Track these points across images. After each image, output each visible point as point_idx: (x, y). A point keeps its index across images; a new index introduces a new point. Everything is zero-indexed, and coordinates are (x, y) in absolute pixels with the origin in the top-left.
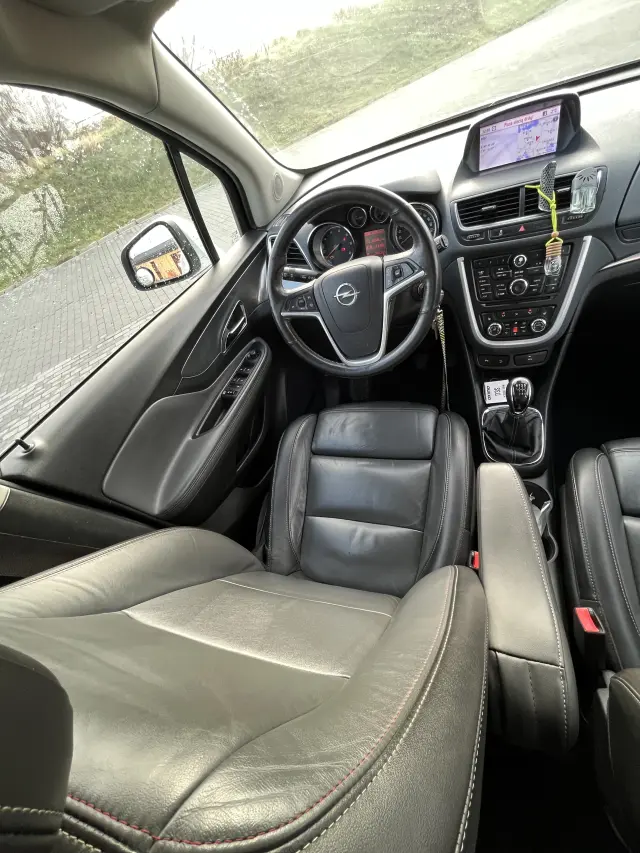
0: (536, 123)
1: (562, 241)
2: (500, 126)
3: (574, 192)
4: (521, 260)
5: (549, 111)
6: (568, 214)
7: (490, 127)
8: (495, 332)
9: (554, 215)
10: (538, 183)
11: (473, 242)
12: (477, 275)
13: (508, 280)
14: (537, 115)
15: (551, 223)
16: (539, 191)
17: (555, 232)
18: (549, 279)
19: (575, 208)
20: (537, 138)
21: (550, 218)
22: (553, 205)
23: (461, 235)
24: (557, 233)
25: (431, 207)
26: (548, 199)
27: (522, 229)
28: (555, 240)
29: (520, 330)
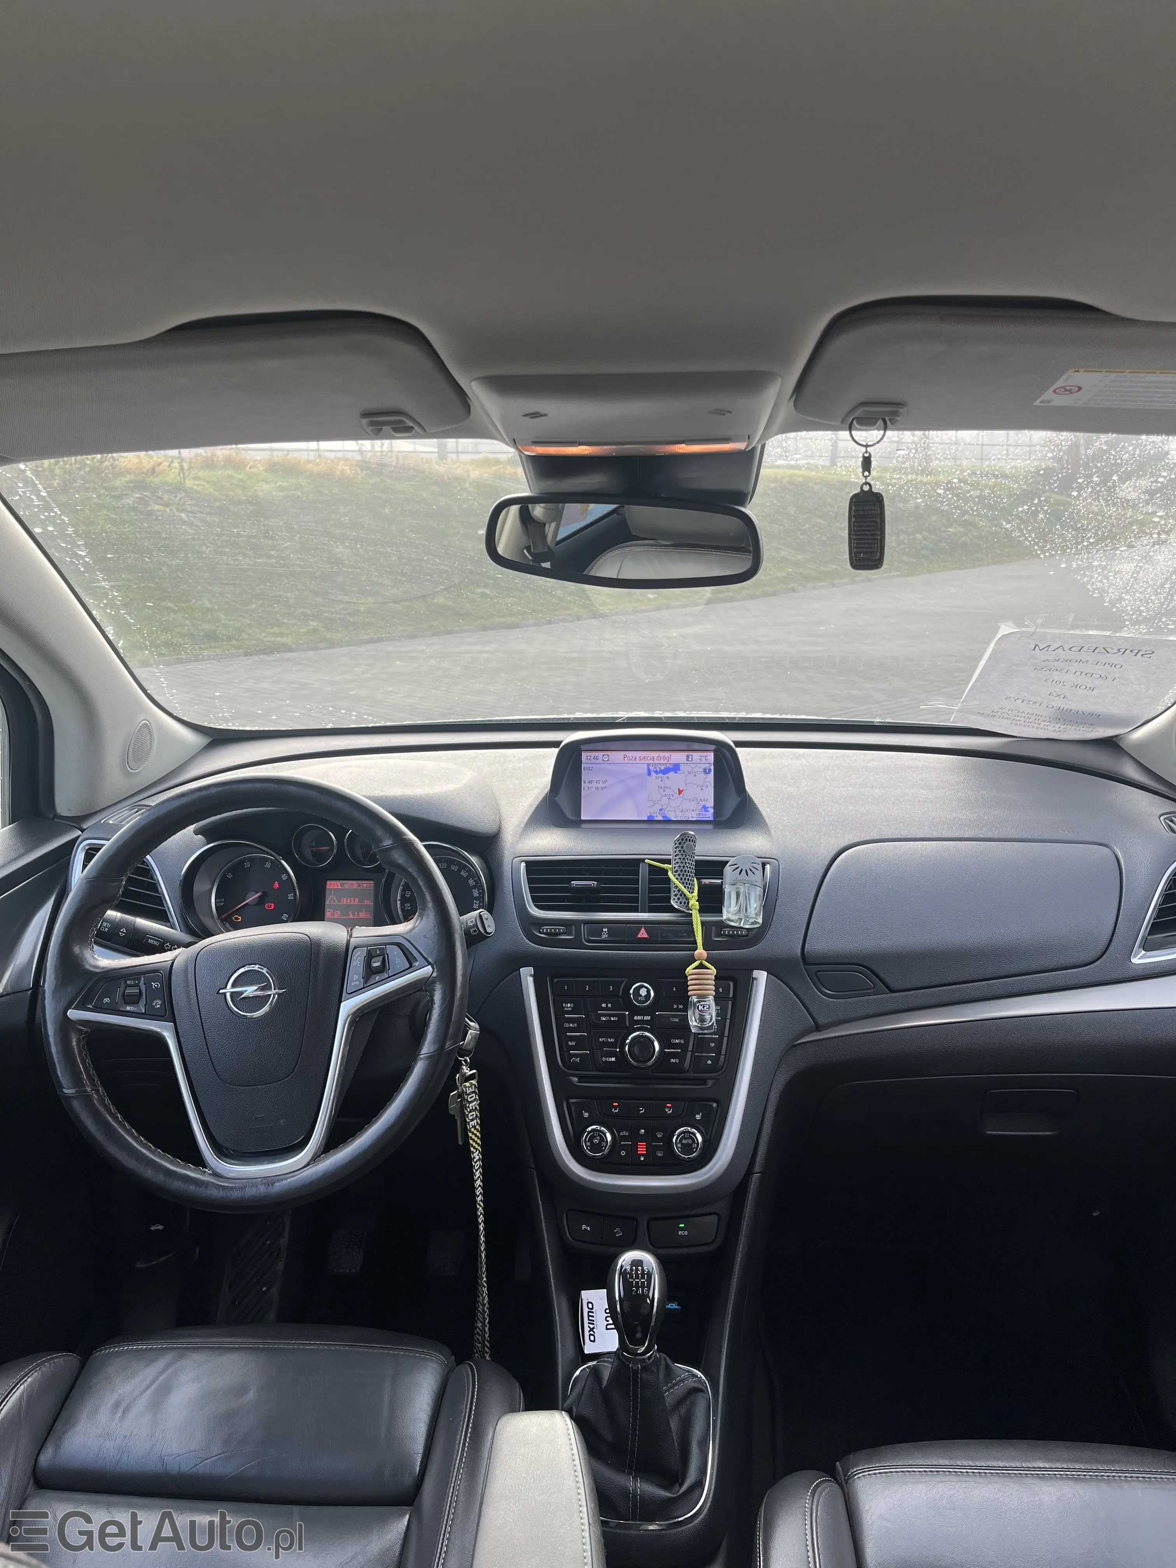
0: (676, 768)
1: (713, 971)
2: (617, 756)
3: (727, 889)
4: (643, 992)
5: (696, 756)
6: (721, 925)
7: (600, 754)
8: (596, 1148)
9: (697, 919)
10: (668, 862)
11: (552, 940)
12: (560, 1012)
13: (621, 1029)
14: (678, 757)
15: (692, 933)
16: (670, 874)
17: (700, 951)
18: (701, 1042)
19: (730, 913)
20: (680, 792)
21: (691, 923)
22: (694, 903)
23: (530, 924)
24: (705, 954)
25: (474, 860)
26: (685, 891)
27: (643, 934)
28: (701, 966)
29: (651, 1150)
